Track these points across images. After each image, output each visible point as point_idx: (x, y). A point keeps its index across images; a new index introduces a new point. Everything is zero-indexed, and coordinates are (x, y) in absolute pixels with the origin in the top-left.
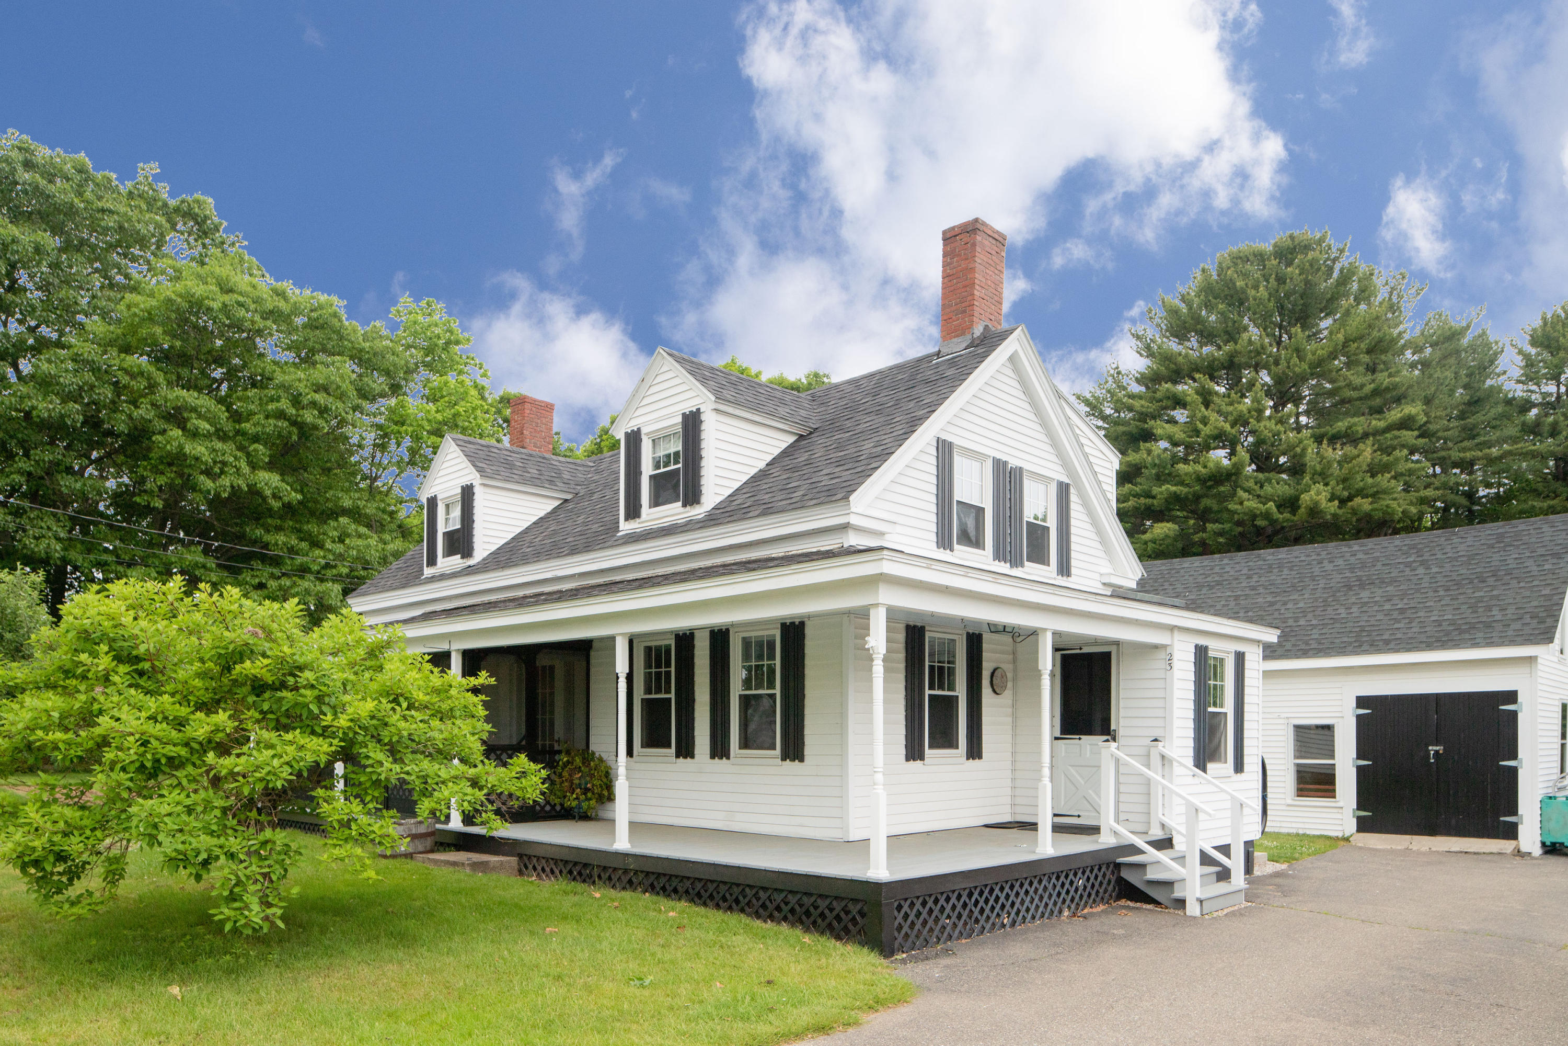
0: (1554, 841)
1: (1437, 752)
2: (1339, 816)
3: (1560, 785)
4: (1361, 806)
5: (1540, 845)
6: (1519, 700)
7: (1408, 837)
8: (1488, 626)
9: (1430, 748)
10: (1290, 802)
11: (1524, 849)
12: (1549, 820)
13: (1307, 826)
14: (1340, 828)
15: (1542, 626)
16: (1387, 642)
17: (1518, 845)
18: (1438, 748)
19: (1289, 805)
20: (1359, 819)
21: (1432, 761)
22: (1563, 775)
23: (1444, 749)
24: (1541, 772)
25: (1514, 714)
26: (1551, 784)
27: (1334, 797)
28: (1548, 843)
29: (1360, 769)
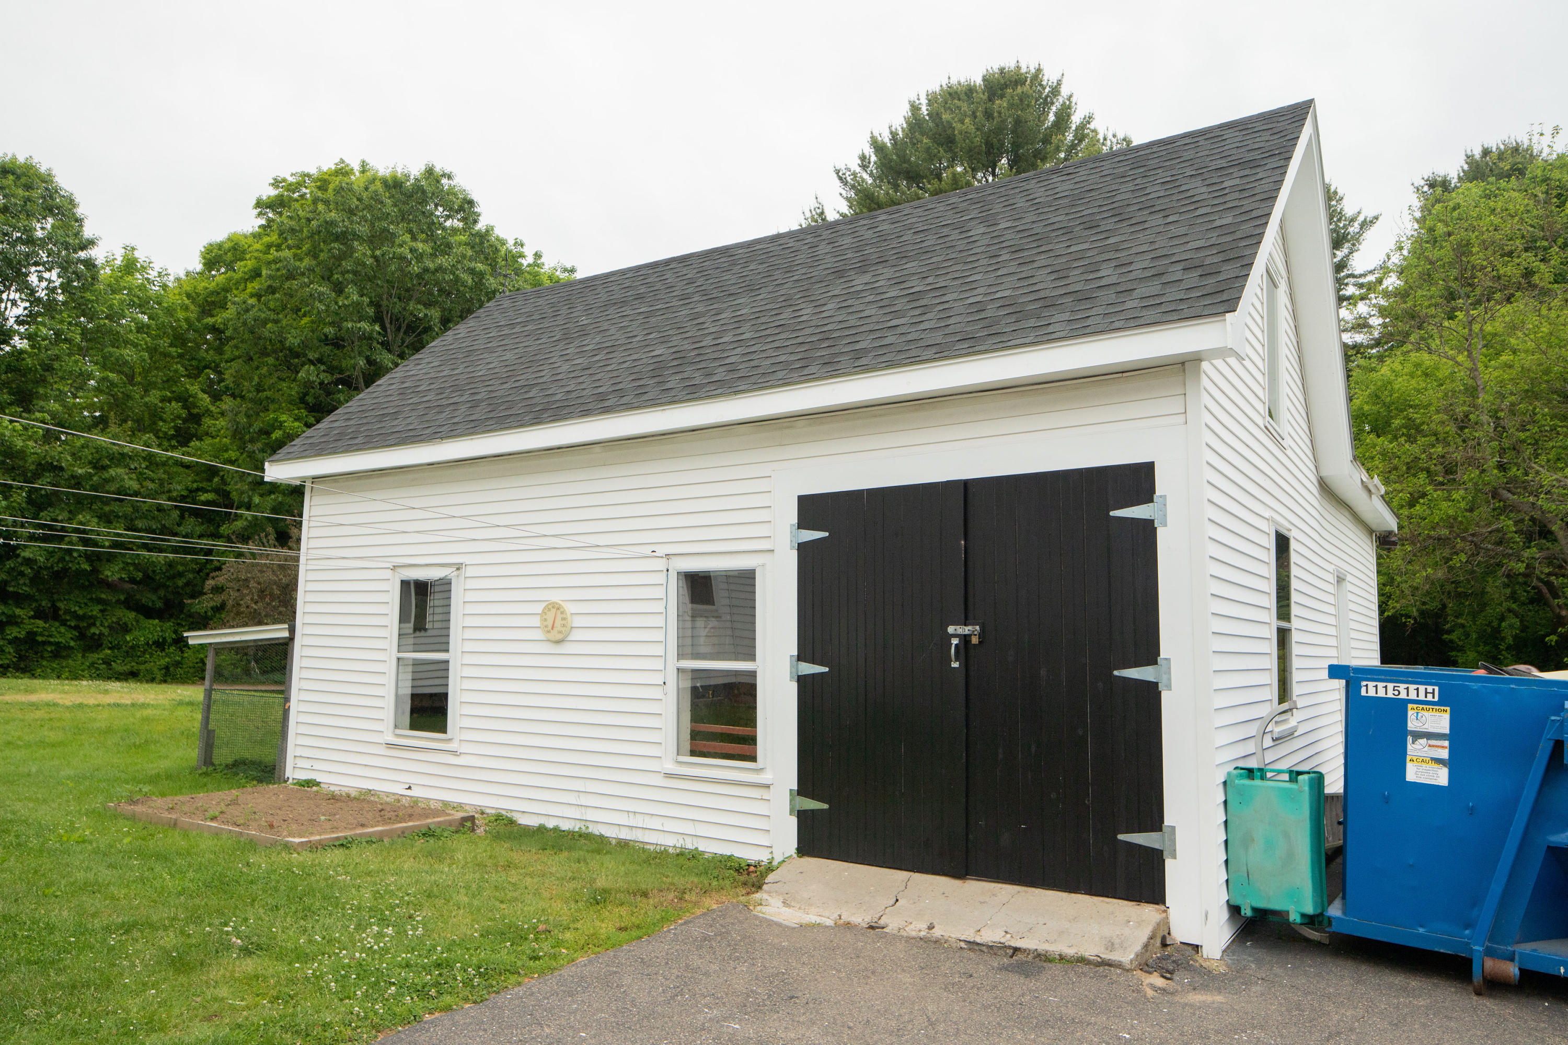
0: (1262, 904)
1: (966, 639)
2: (761, 808)
3: (1278, 730)
4: (806, 785)
5: (1225, 915)
6: (1159, 491)
7: (901, 876)
8: (1084, 298)
9: (951, 630)
10: (671, 767)
11: (1182, 932)
12: (1247, 841)
13: (702, 830)
14: (763, 840)
15: (1211, 280)
16: (858, 355)
17: (1165, 923)
18: (966, 630)
19: (669, 776)
20: (804, 818)
21: (955, 665)
22: (1285, 706)
23: (982, 635)
24: (1222, 701)
25: (1147, 530)
26: (1253, 730)
27: (753, 759)
28: (1247, 912)
29: (803, 682)
